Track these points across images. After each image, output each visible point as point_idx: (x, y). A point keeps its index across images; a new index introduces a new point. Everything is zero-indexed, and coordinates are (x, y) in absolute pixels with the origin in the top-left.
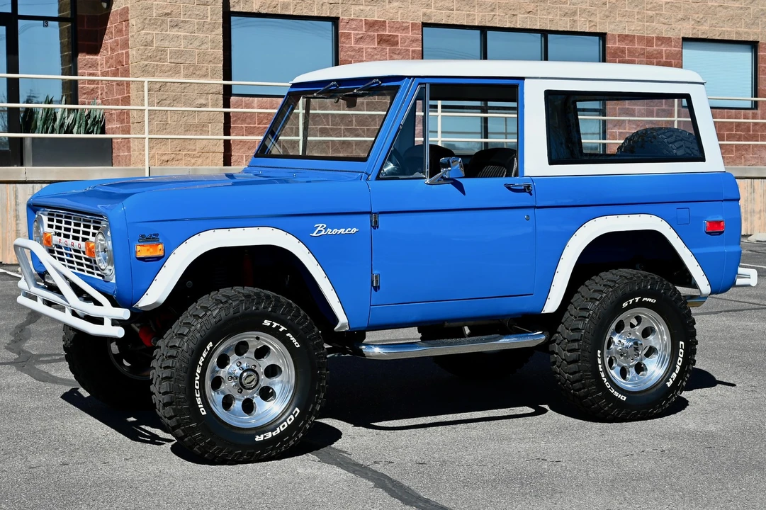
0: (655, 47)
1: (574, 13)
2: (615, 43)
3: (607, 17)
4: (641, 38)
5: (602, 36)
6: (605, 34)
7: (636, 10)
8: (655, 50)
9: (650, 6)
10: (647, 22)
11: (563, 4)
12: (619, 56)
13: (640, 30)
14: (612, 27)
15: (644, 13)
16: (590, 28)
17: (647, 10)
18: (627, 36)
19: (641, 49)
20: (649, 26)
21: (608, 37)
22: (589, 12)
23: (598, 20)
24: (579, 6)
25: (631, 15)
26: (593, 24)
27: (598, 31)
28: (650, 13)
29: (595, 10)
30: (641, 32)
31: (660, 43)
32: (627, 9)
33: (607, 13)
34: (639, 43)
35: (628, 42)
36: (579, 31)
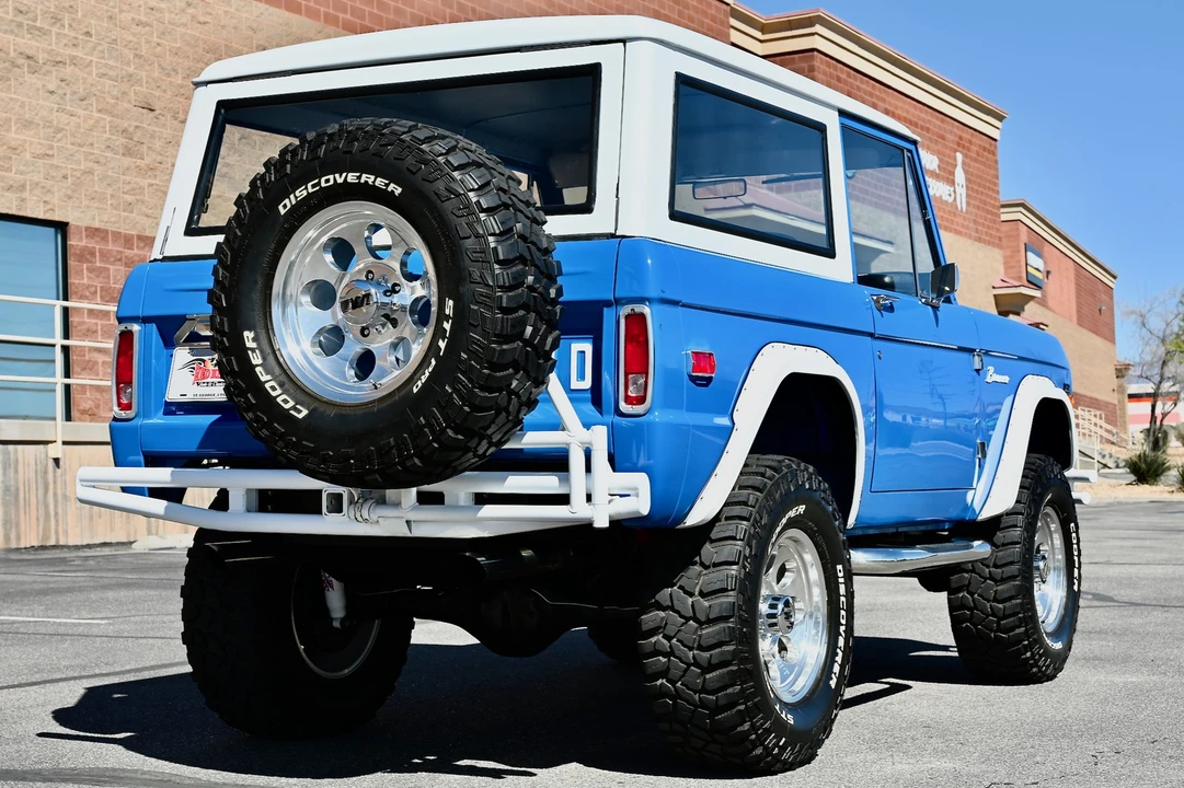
0: (136, 251)
1: (22, 187)
2: (81, 239)
3: (70, 198)
4: (117, 235)
5: (61, 227)
6: (67, 224)
7: (109, 191)
8: (136, 255)
9: (127, 188)
10: (124, 211)
11: (6, 171)
12: (88, 261)
13: (115, 223)
14: (77, 214)
15: (119, 197)
16: (45, 212)
17: (123, 192)
18: (97, 230)
19: (118, 251)
20: (127, 217)
21: (71, 230)
22: (43, 187)
23: (55, 201)
24: (28, 177)
25: (102, 199)
26: (49, 207)
27: (56, 218)
28: (129, 198)
29: (52, 186)
30: (117, 225)
31: (142, 244)
32: (96, 188)
33: (69, 192)
34: (114, 241)
35: (97, 239)
36: (30, 215)
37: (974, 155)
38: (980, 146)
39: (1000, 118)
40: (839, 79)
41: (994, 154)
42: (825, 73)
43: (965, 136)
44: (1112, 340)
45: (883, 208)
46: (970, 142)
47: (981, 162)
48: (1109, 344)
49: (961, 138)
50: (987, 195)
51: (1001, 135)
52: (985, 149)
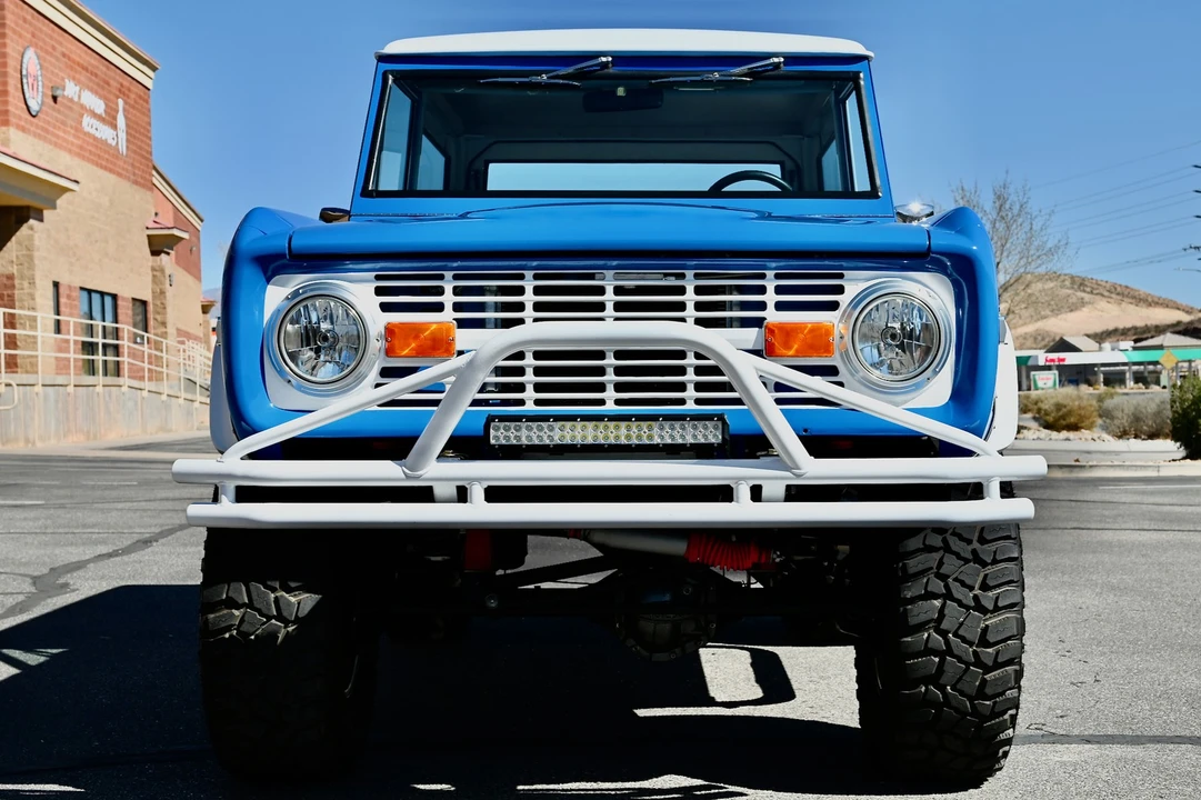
37: (132, 102)
38: (136, 94)
39: (154, 69)
40: (25, 20)
41: (147, 102)
42: (13, 13)
43: (125, 83)
44: (198, 277)
45: (60, 147)
46: (129, 90)
47: (137, 109)
48: (197, 282)
49: (122, 85)
50: (142, 141)
51: (154, 84)
52: (140, 97)
